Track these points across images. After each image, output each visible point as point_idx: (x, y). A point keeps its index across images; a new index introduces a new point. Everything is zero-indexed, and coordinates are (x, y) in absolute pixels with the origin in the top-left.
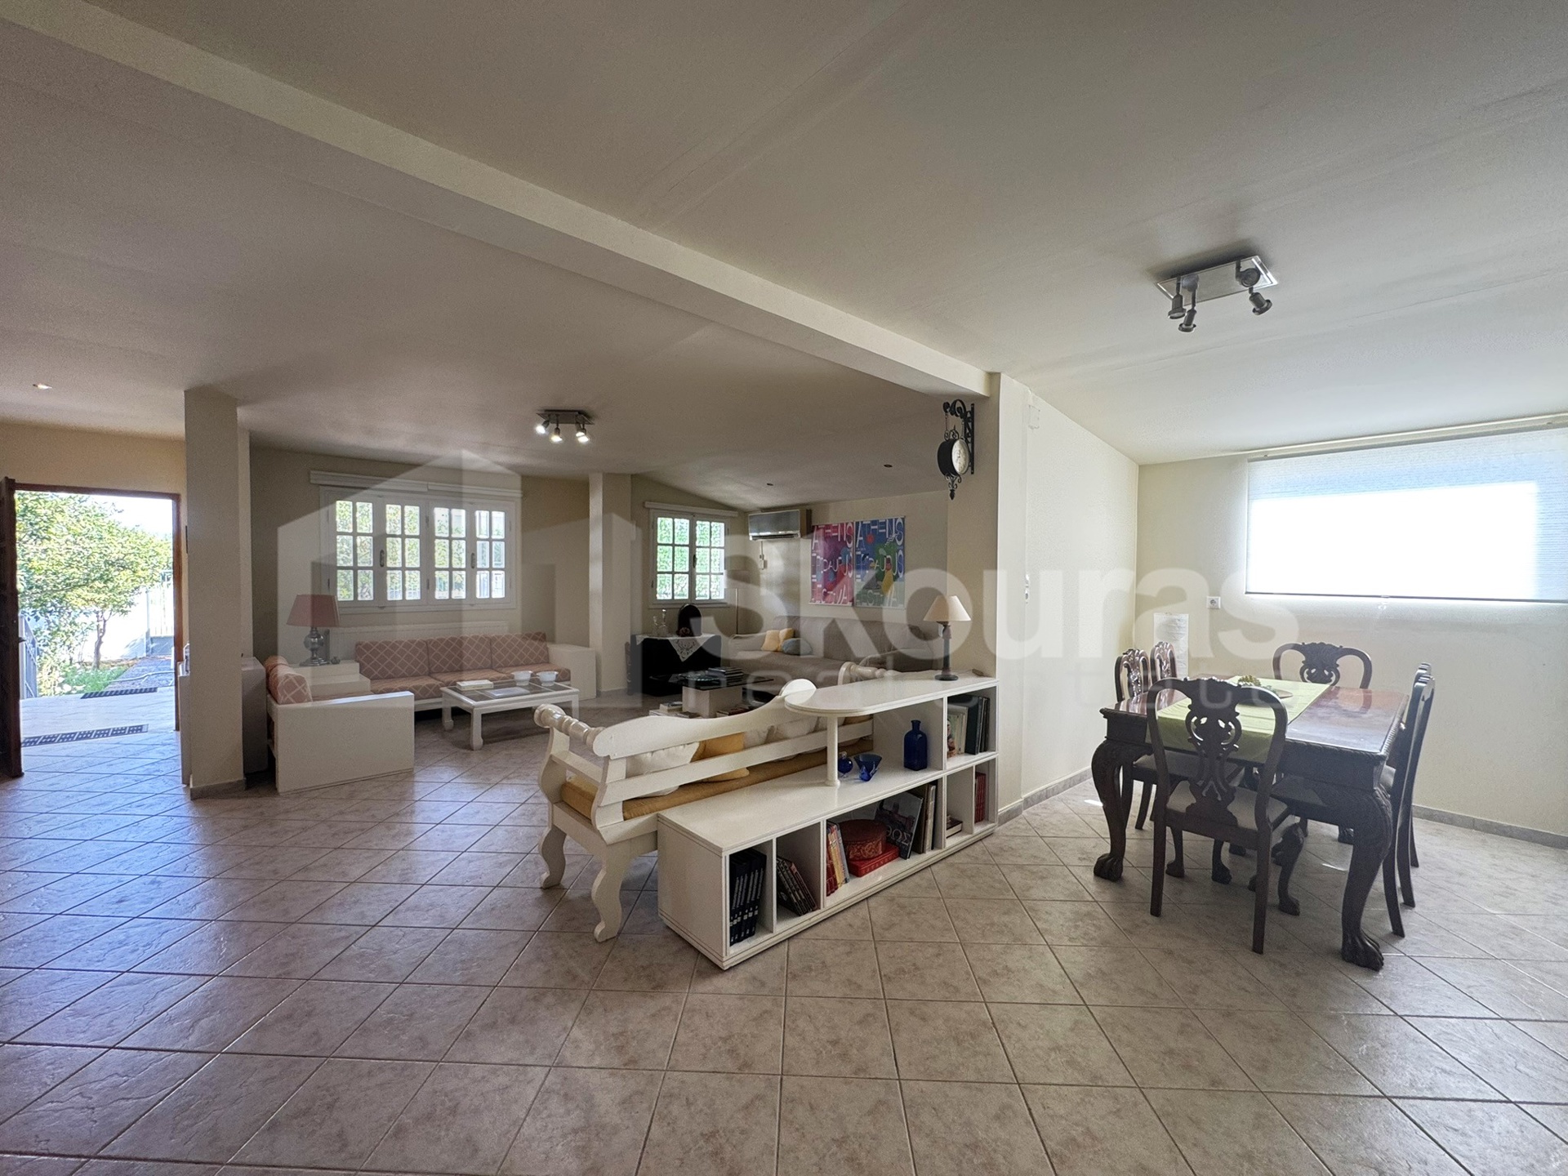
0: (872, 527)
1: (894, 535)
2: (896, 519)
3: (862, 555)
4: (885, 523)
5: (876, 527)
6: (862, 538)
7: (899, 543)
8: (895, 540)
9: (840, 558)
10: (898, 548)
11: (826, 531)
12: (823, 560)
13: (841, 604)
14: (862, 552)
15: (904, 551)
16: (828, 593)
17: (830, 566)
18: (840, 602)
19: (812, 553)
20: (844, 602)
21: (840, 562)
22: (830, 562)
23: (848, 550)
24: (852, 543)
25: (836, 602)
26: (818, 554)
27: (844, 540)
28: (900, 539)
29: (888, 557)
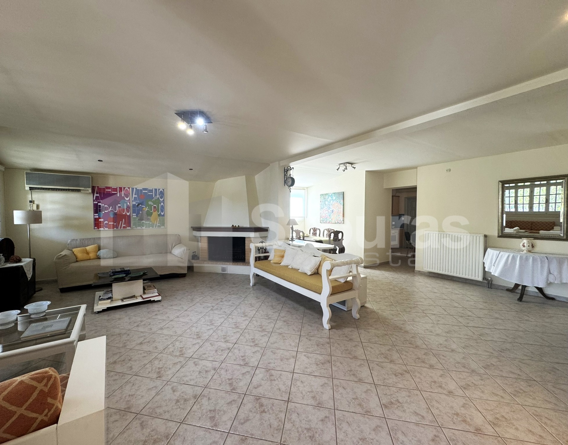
0: (143, 191)
1: (158, 196)
2: (159, 189)
3: (137, 204)
4: (152, 190)
5: (147, 191)
6: (136, 196)
7: (161, 200)
8: (158, 198)
9: (119, 205)
10: (161, 202)
11: (106, 190)
12: (104, 206)
13: (122, 229)
14: (136, 203)
15: (164, 203)
16: (110, 223)
17: (110, 209)
18: (121, 228)
19: (94, 201)
20: (124, 227)
21: (120, 207)
22: (111, 207)
23: (126, 201)
24: (129, 198)
25: (117, 228)
26: (99, 202)
27: (123, 196)
28: (161, 198)
29: (154, 205)
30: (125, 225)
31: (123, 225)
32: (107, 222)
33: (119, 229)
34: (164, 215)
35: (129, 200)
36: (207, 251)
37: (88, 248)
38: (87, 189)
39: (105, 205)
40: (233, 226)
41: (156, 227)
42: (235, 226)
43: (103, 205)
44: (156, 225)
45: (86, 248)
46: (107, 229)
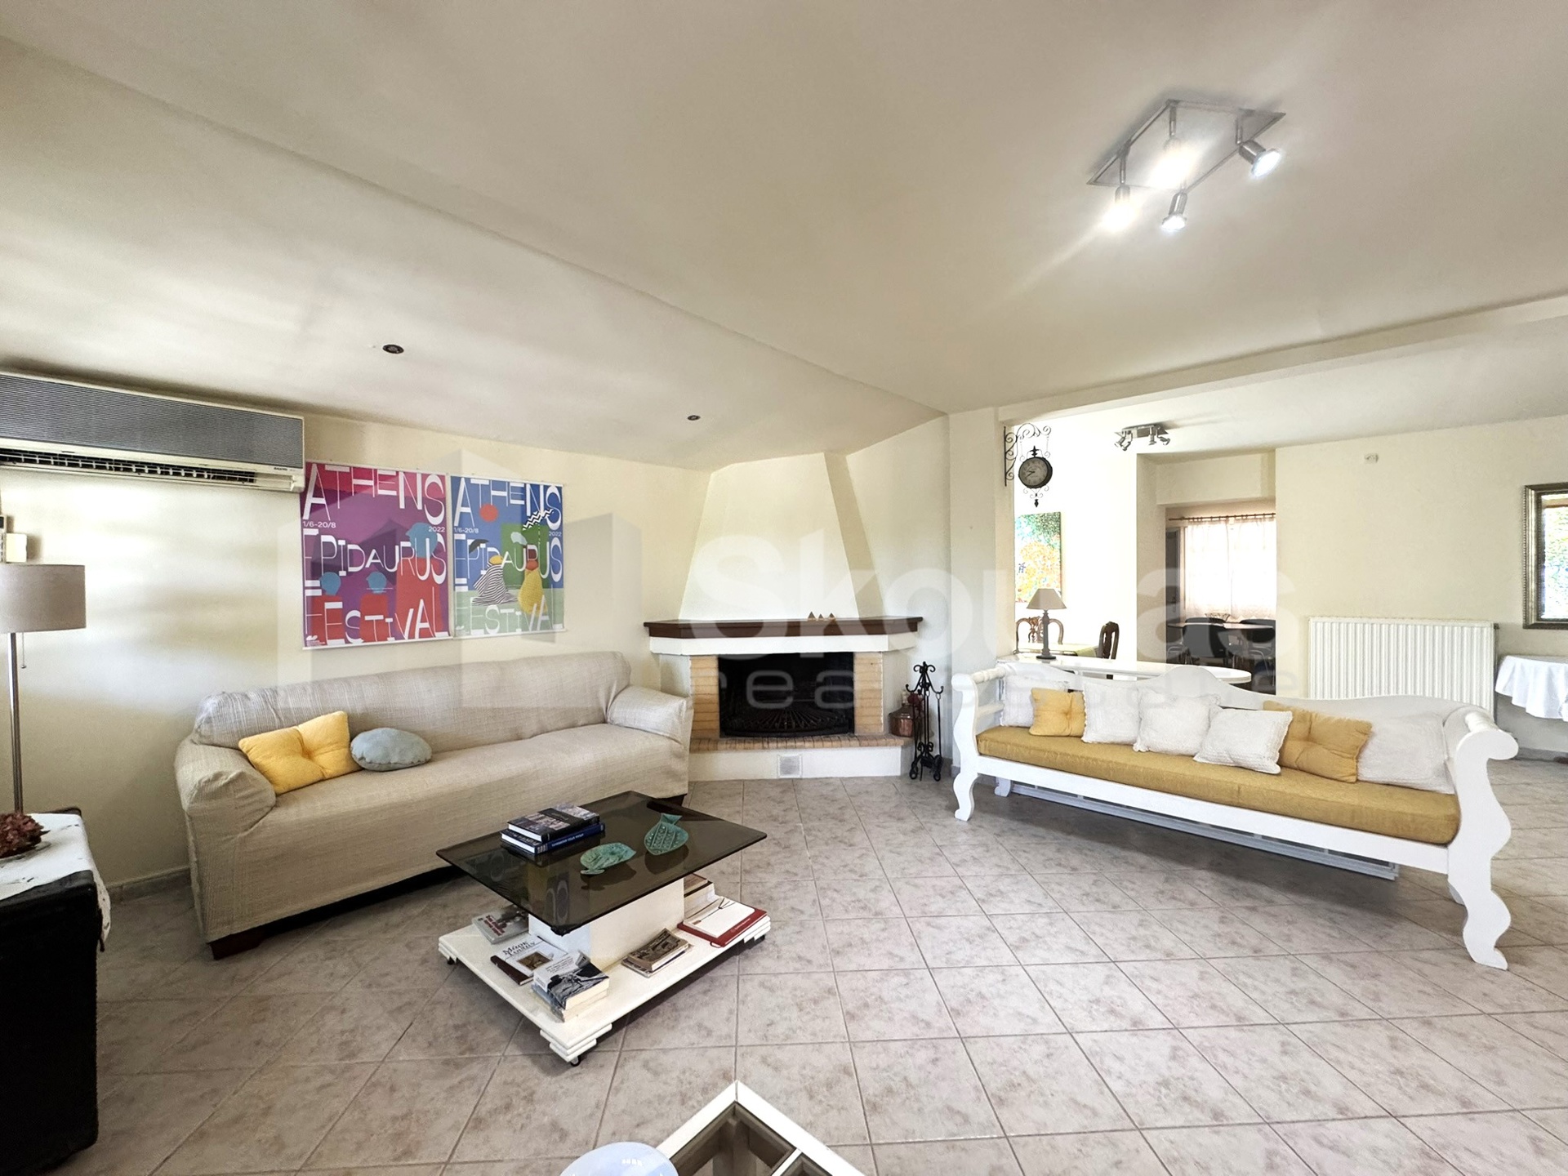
0: (493, 493)
1: (542, 513)
2: (546, 487)
3: (470, 542)
4: (524, 489)
5: (504, 494)
6: (468, 510)
7: (554, 526)
8: (544, 520)
9: (404, 544)
10: (551, 534)
11: (355, 482)
12: (345, 547)
13: (417, 639)
14: (469, 536)
15: (561, 539)
16: (367, 618)
17: (370, 560)
18: (411, 636)
19: (303, 527)
20: (424, 633)
21: (407, 552)
22: (374, 551)
23: (431, 529)
24: (441, 517)
25: (399, 637)
26: (323, 532)
27: (419, 506)
28: (554, 519)
29: (530, 547)
30: (426, 625)
31: (419, 625)
32: (355, 613)
33: (407, 640)
34: (560, 584)
35: (444, 524)
36: (716, 707)
37: (307, 729)
38: (289, 471)
39: (348, 542)
40: (811, 615)
41: (534, 628)
42: (821, 616)
43: (342, 543)
44: (536, 619)
45: (301, 728)
46: (359, 642)
